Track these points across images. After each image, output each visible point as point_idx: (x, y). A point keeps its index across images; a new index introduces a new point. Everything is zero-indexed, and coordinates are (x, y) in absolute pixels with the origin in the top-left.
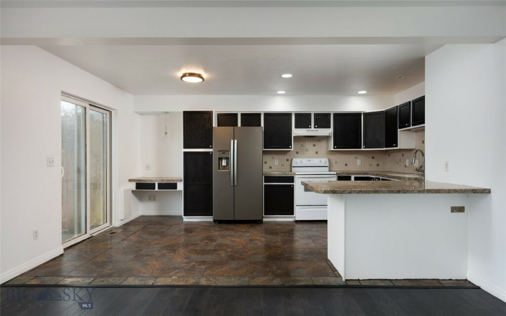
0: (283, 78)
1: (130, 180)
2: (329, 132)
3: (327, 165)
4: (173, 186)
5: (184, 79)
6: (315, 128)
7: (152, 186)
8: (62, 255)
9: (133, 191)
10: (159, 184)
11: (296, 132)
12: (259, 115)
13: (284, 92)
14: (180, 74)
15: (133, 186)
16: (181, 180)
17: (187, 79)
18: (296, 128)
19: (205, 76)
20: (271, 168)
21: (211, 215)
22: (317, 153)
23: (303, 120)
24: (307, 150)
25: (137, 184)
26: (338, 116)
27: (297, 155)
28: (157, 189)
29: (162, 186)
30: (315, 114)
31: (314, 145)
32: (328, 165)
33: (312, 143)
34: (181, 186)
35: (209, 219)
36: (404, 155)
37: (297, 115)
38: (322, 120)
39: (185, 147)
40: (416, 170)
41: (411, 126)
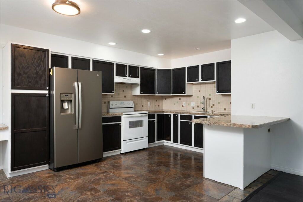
2: (137, 81)
6: (129, 77)
11: (117, 79)
12: (88, 61)
18: (116, 75)
22: (125, 97)
24: (119, 94)
26: (143, 69)
30: (129, 66)
31: (123, 91)
32: (133, 106)
35: (44, 168)
36: (181, 99)
37: (118, 65)
38: (134, 71)
39: (13, 87)
40: (193, 108)
41: (200, 81)
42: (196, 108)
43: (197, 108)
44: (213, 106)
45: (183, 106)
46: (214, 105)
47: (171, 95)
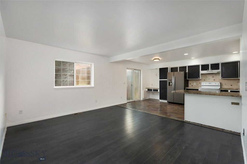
0: (185, 55)
1: (146, 88)
2: (219, 71)
3: (220, 85)
4: (157, 90)
5: (154, 60)
6: (211, 70)
7: (151, 90)
8: (127, 103)
9: (147, 91)
10: (153, 90)
11: (201, 72)
12: (186, 67)
13: (194, 58)
14: (153, 59)
15: (147, 90)
16: (159, 89)
17: (155, 60)
18: (201, 70)
19: (160, 59)
20: (192, 86)
21: (167, 100)
22: (214, 80)
23: (205, 67)
24: (209, 79)
25: (148, 89)
26: (223, 64)
27: (204, 81)
28: (153, 91)
29: (154, 90)
30: (211, 64)
31: (213, 77)
33: (212, 76)
34: (159, 91)
35: (166, 101)
37: (202, 66)
38: (215, 66)
39: (160, 79)
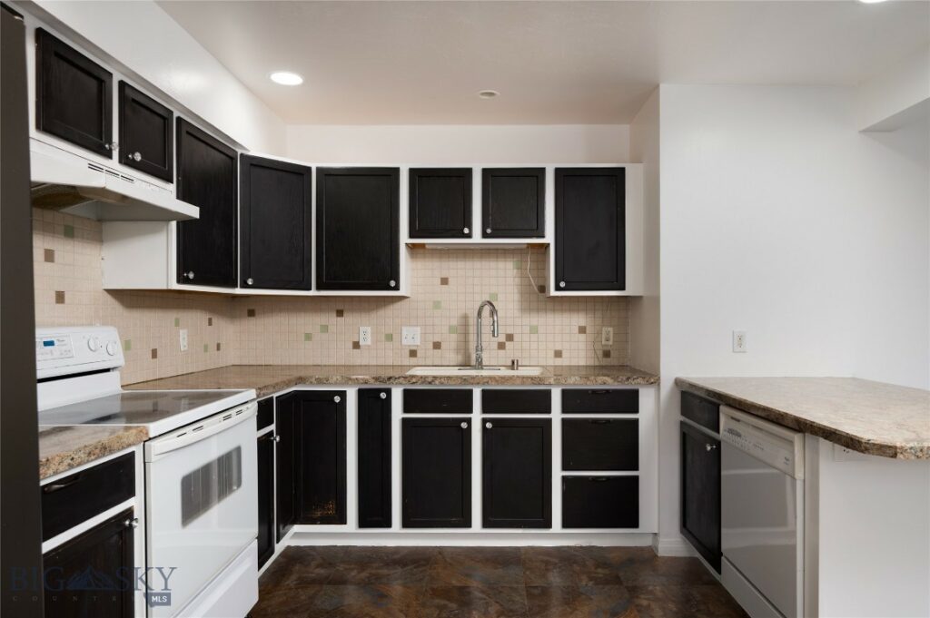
3: (120, 358)
6: (121, 160)
18: (40, 126)
22: (61, 297)
30: (121, 85)
31: (49, 257)
32: (120, 361)
33: (41, 243)
40: (413, 353)
41: (477, 237)
42: (427, 353)
43: (431, 351)
44: (508, 344)
45: (356, 345)
46: (510, 337)
47: (313, 292)
